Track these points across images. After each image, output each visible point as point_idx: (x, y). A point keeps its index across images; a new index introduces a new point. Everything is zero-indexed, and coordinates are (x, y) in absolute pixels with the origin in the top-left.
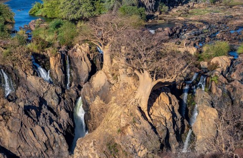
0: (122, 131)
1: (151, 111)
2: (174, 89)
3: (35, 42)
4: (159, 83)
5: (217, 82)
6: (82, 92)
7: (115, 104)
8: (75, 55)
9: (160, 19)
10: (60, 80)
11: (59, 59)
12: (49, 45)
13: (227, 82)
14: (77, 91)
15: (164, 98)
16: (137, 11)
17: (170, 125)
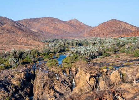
0: (83, 86)
1: (89, 82)
2: (95, 77)
3: (63, 67)
4: (91, 75)
6: (74, 78)
7: (81, 80)
8: (72, 70)
9: (91, 62)
10: (69, 75)
11: (68, 71)
12: (66, 68)
13: (106, 75)
15: (92, 79)
16: (86, 60)
17: (94, 85)
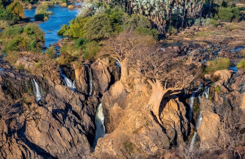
1: (162, 115)
2: (183, 97)
3: (63, 56)
4: (169, 92)
5: (219, 91)
6: (102, 100)
7: (131, 109)
8: (97, 68)
9: (170, 40)
10: (83, 89)
11: (82, 71)
12: (75, 59)
13: (227, 92)
14: (98, 98)
15: (172, 104)
16: (150, 32)
17: (178, 128)
